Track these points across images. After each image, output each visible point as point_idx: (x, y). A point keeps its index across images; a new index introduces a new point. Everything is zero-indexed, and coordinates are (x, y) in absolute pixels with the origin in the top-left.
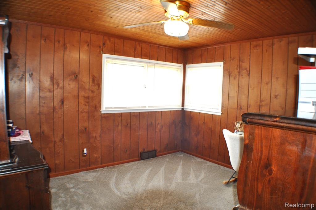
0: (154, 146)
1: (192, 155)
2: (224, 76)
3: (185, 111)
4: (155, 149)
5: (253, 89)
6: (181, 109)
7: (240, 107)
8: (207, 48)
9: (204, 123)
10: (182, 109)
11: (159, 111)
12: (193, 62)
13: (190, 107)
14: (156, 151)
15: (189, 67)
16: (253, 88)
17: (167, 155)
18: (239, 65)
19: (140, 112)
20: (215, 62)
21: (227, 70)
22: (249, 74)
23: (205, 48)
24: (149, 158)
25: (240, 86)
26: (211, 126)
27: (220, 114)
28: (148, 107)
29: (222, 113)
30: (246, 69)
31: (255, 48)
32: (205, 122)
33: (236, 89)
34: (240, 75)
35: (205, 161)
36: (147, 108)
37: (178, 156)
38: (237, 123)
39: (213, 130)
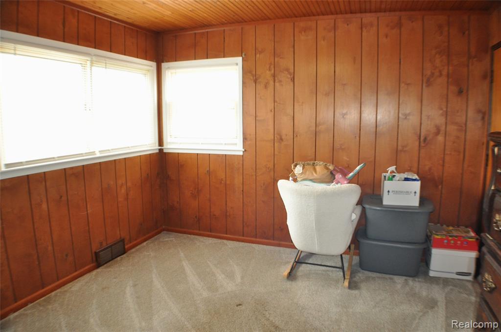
0: (118, 232)
1: (190, 233)
2: (244, 83)
3: (165, 153)
4: (120, 238)
5: (302, 105)
6: (158, 151)
7: (278, 137)
8: (207, 30)
9: (209, 172)
10: (160, 150)
11: (120, 159)
12: (175, 59)
13: (175, 144)
14: (123, 241)
15: (169, 68)
16: (303, 103)
17: (145, 244)
18: (273, 63)
19: (83, 166)
20: (224, 57)
21: (250, 72)
22: (293, 80)
23: (204, 31)
24: (113, 259)
25: (277, 99)
26: (223, 177)
27: (241, 153)
28: (100, 151)
29: (245, 150)
30: (287, 70)
31: (303, 33)
32: (211, 170)
33: (270, 105)
34: (277, 81)
35: (219, 241)
36: (98, 155)
37: (167, 241)
38: (296, 166)
39: (228, 182)
